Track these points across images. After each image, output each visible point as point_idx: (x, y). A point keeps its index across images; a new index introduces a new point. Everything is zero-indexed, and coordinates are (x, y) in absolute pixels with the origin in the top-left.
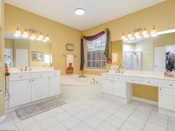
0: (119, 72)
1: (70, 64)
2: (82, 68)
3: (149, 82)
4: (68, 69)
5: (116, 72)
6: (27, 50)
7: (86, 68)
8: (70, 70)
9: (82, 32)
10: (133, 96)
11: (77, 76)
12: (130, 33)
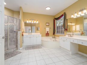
0: (70, 36)
1: (48, 32)
2: (54, 33)
3: (82, 43)
4: (46, 34)
5: (69, 36)
6: (35, 27)
7: (56, 34)
8: (47, 34)
9: (54, 16)
10: (79, 51)
11: (51, 37)
12: (76, 13)
